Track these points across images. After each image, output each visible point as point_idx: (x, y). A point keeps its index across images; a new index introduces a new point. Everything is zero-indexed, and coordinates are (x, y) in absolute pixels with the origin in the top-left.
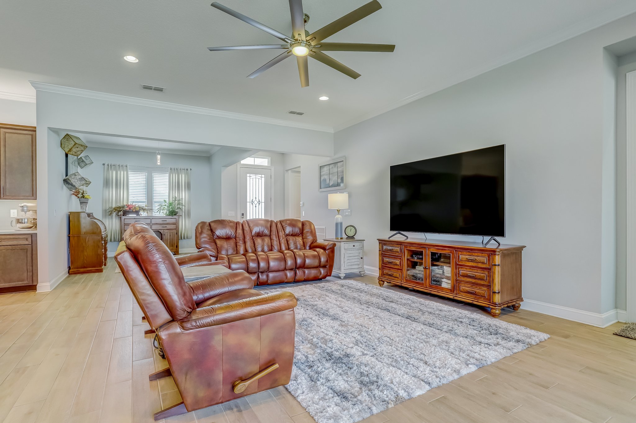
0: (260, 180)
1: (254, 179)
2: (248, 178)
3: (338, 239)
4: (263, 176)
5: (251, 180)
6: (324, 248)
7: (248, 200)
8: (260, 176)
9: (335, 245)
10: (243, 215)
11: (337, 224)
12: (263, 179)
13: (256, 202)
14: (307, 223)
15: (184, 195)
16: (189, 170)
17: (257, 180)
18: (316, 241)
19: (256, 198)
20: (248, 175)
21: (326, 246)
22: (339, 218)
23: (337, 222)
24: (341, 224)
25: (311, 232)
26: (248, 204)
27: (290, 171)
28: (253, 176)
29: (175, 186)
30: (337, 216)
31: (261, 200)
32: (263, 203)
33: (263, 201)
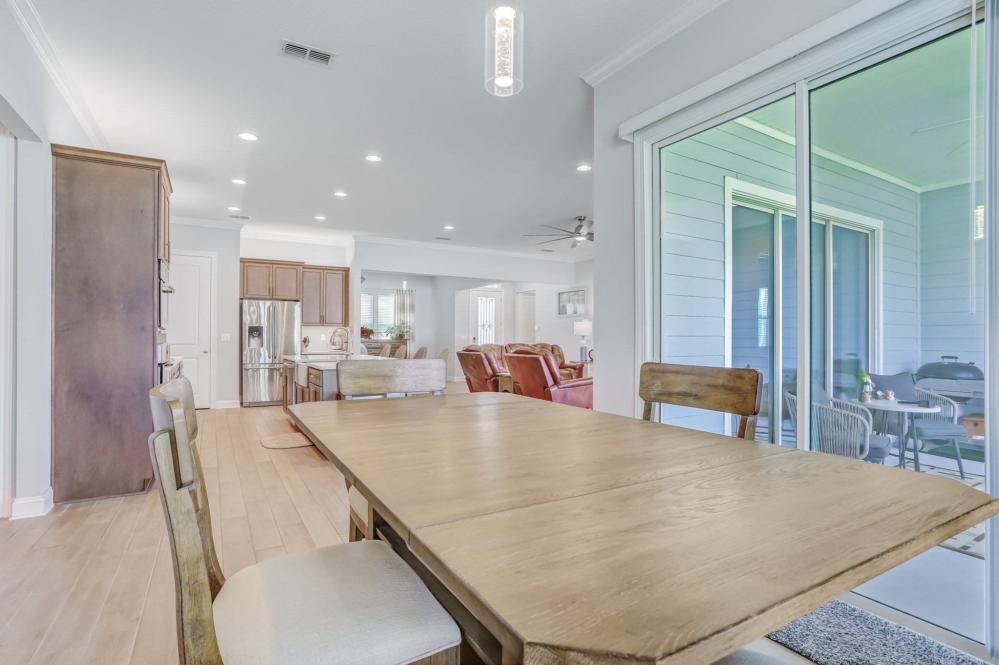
0: (491, 303)
1: (485, 302)
2: (480, 301)
3: (582, 361)
4: (494, 299)
5: (483, 303)
6: (574, 368)
7: (479, 324)
8: (491, 298)
9: (583, 366)
10: (474, 339)
11: (582, 349)
12: (494, 301)
13: (487, 326)
14: (555, 347)
15: (409, 318)
16: (414, 291)
17: (488, 302)
18: (564, 363)
19: (486, 322)
20: (480, 298)
21: (576, 366)
22: (584, 343)
23: (582, 346)
24: (586, 348)
25: (560, 355)
26: (479, 327)
27: (520, 294)
28: (484, 299)
29: (401, 308)
30: (582, 341)
31: (491, 324)
32: (494, 327)
33: (494, 325)
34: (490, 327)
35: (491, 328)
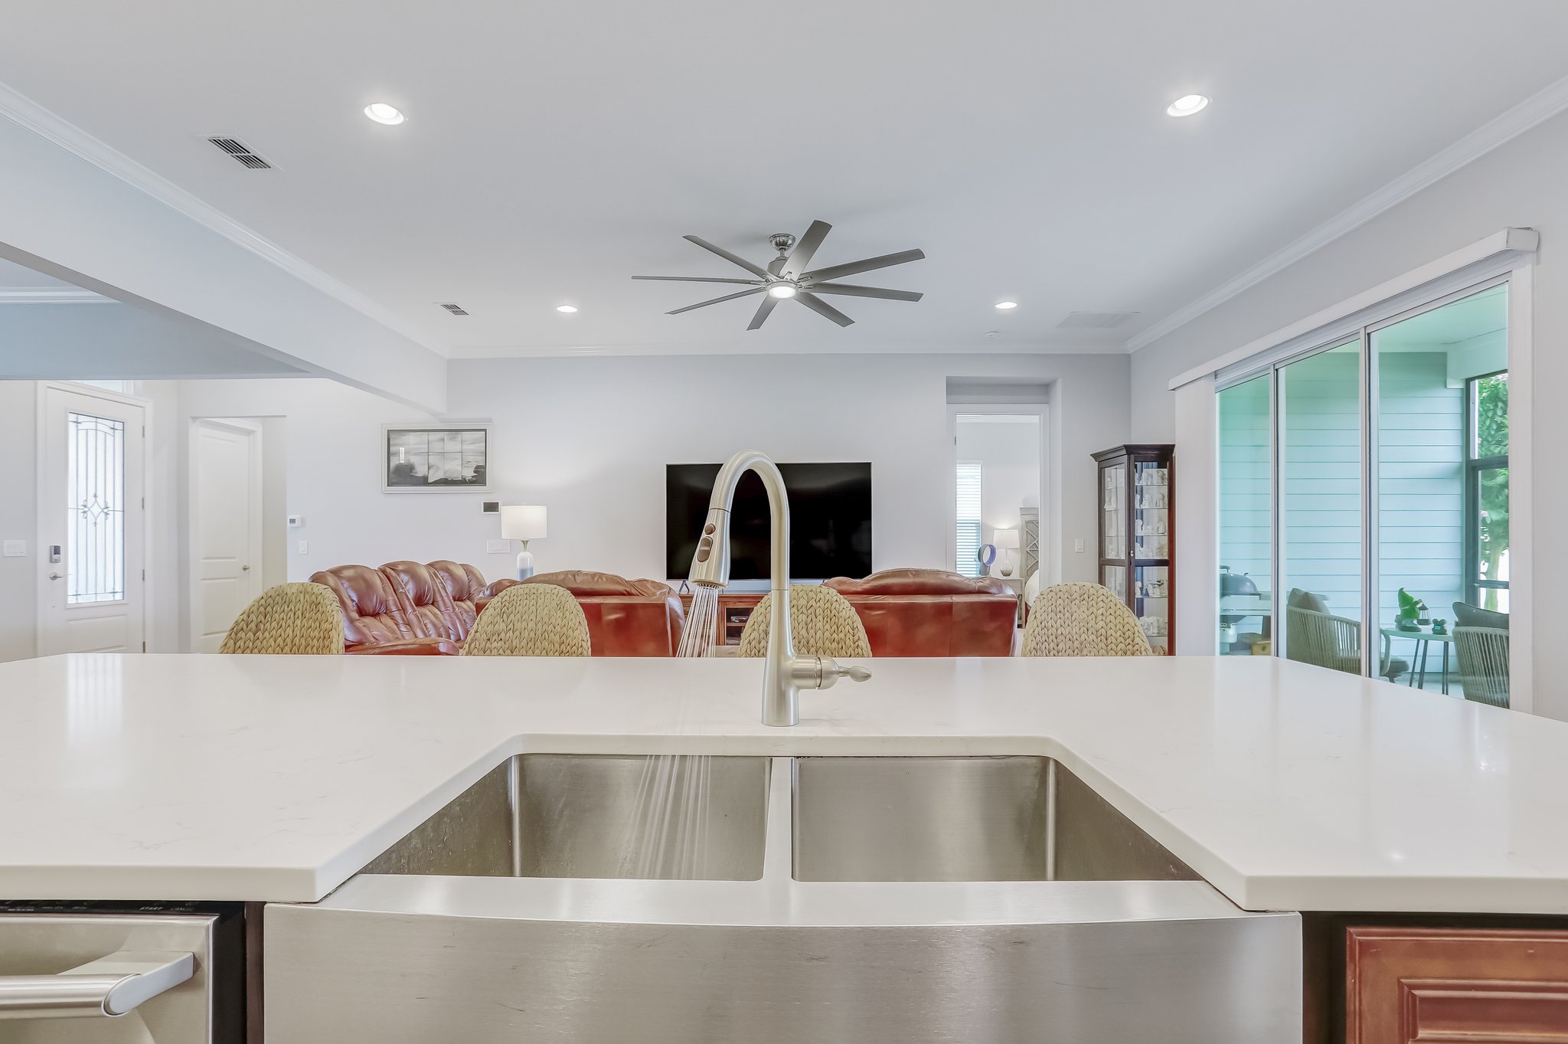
0: (109, 439)
1: (92, 433)
2: (72, 427)
4: (119, 425)
5: (82, 434)
7: (72, 504)
8: (109, 423)
10: (55, 550)
12: (119, 434)
17: (101, 435)
19: (96, 496)
20: (72, 416)
26: (71, 514)
28: (86, 424)
30: (522, 554)
31: (110, 505)
32: (119, 515)
33: (119, 507)
34: (106, 514)
35: (110, 517)
